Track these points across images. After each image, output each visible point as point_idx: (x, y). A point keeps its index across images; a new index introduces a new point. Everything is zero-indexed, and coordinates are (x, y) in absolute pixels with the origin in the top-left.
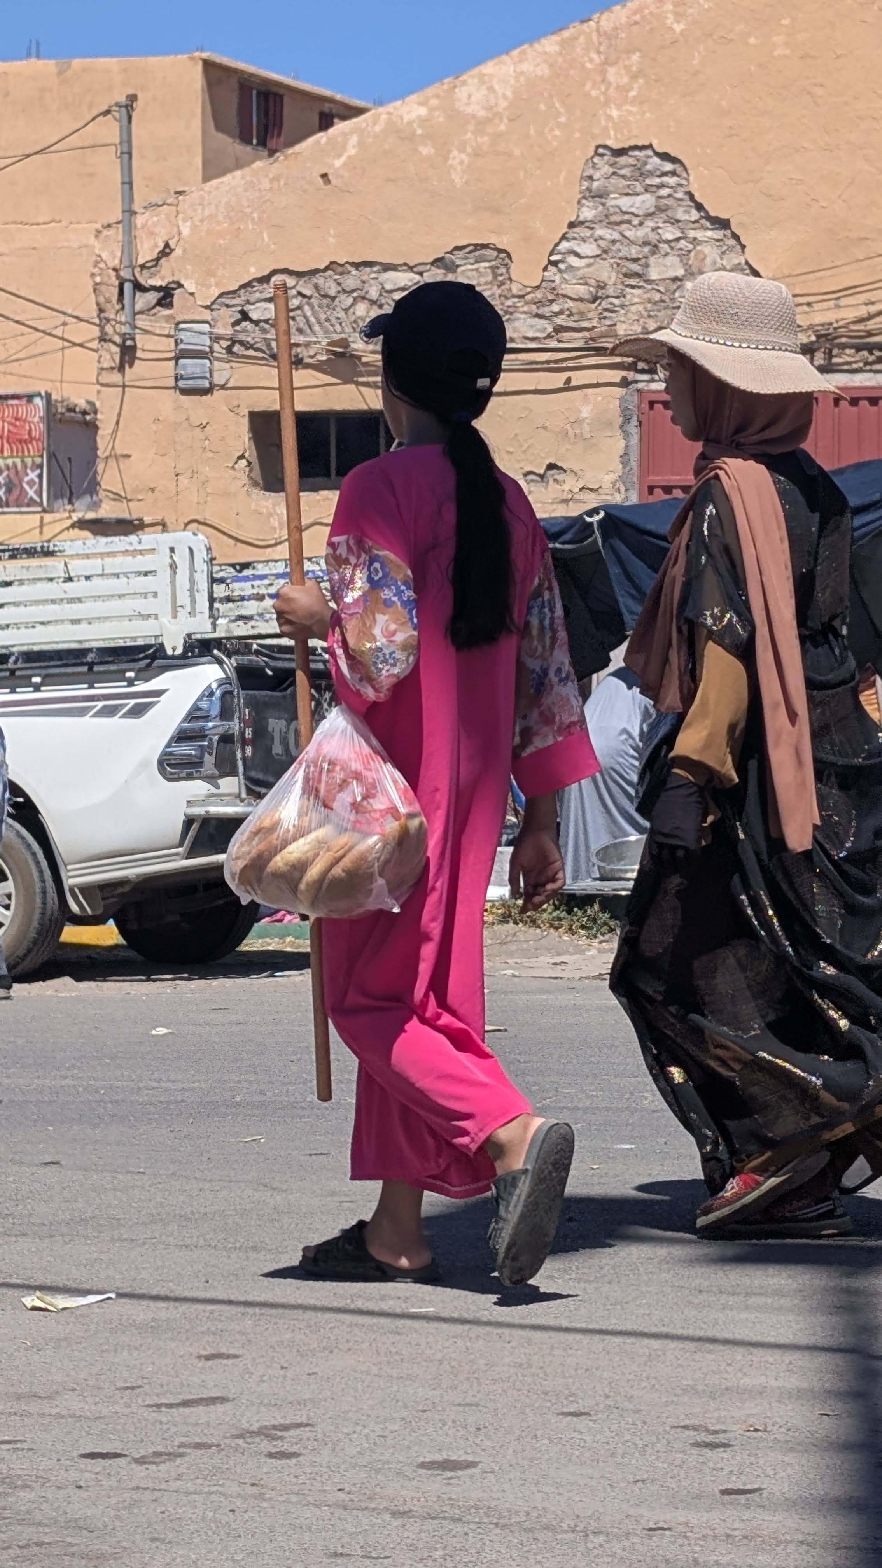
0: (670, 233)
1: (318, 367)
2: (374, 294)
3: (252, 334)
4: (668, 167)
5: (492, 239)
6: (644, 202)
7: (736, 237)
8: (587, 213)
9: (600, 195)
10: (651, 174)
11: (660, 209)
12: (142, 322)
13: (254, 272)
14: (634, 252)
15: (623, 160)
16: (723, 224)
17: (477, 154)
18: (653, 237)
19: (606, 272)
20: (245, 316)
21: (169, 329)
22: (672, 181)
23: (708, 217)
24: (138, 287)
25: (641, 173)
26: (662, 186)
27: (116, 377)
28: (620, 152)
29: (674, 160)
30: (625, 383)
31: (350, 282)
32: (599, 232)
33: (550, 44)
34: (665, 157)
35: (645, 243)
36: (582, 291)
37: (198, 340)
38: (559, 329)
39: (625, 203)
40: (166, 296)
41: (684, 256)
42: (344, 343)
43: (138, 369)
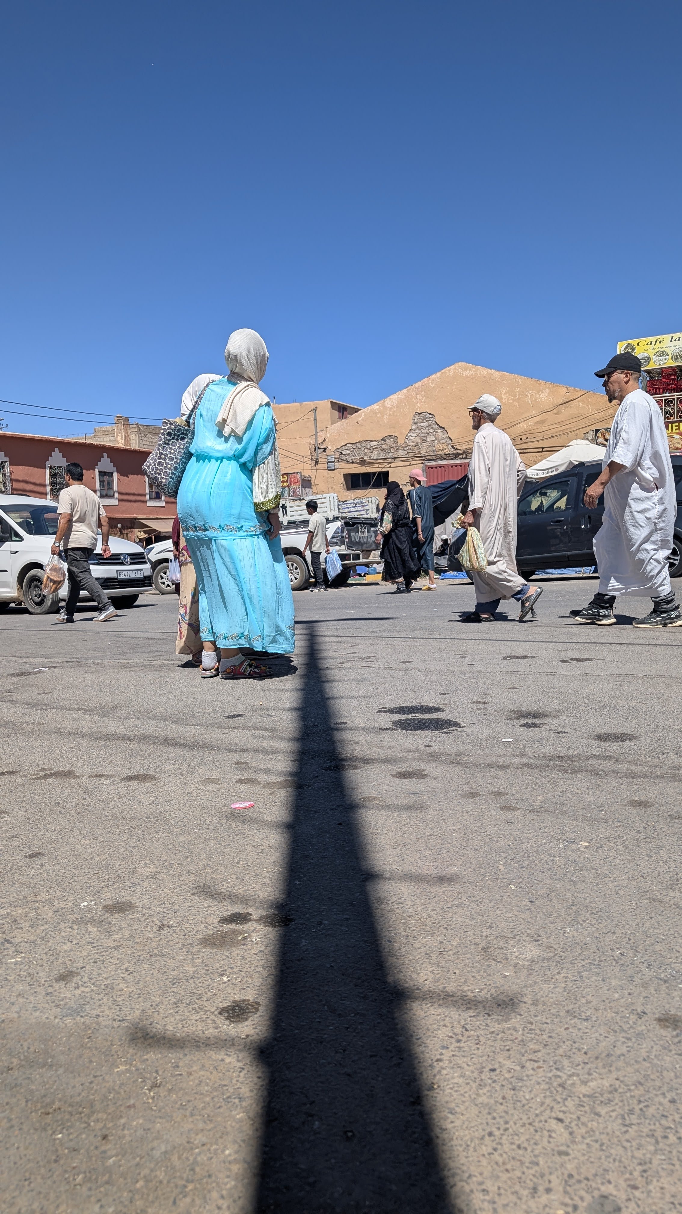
0: (431, 431)
1: (357, 463)
2: (369, 447)
3: (343, 457)
4: (431, 416)
5: (393, 434)
6: (426, 424)
7: (446, 431)
8: (414, 427)
9: (416, 423)
10: (427, 418)
11: (429, 426)
12: (320, 456)
13: (343, 444)
14: (424, 435)
15: (421, 415)
16: (443, 428)
17: (390, 415)
19: (419, 440)
20: (341, 453)
21: (326, 457)
22: (432, 419)
23: (440, 427)
24: (319, 448)
25: (425, 418)
26: (430, 420)
27: (315, 468)
28: (420, 413)
30: (422, 463)
31: (363, 445)
32: (416, 431)
33: (405, 391)
34: (430, 414)
35: (427, 433)
36: (413, 444)
37: (330, 459)
38: (408, 453)
39: (422, 424)
40: (325, 450)
41: (435, 435)
42: (363, 458)
43: (319, 466)
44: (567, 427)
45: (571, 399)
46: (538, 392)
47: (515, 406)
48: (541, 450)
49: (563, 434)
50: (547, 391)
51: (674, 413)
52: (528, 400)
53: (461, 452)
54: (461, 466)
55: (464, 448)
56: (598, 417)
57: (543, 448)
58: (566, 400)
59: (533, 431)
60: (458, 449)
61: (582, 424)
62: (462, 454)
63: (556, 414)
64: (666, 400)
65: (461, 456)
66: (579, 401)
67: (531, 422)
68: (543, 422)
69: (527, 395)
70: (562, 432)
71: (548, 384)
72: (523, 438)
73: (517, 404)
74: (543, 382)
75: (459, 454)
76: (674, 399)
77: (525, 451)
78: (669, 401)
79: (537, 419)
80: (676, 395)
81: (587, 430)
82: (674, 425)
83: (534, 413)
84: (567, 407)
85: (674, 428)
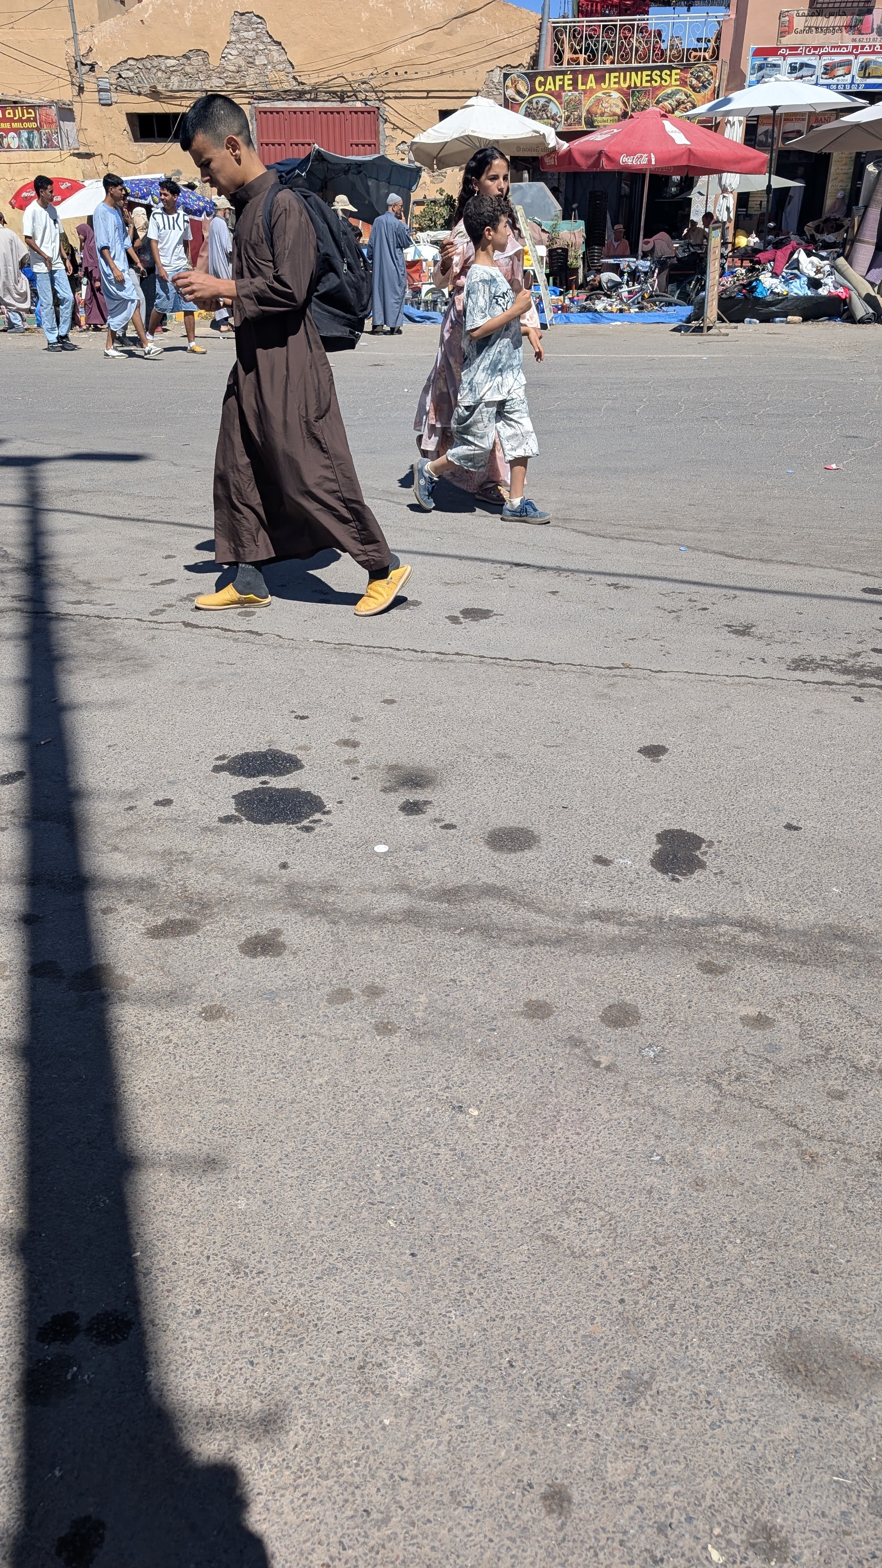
0: (261, 47)
1: (147, 96)
2: (163, 68)
3: (124, 83)
4: (259, 21)
5: (201, 48)
6: (251, 34)
7: (283, 49)
8: (233, 38)
9: (236, 31)
10: (253, 23)
11: (257, 37)
12: (85, 77)
13: (122, 59)
14: (250, 54)
15: (243, 17)
16: (279, 44)
17: (194, 13)
18: (256, 48)
19: (242, 63)
20: (120, 76)
21: (94, 80)
22: (261, 26)
23: (274, 41)
24: (83, 64)
25: (250, 23)
26: (258, 28)
27: (78, 99)
28: (243, 14)
29: (261, 18)
30: (250, 104)
31: (155, 64)
32: (238, 46)
34: (258, 16)
35: (254, 51)
36: (233, 68)
37: (104, 85)
38: (227, 83)
39: (245, 34)
40: (92, 67)
41: (266, 55)
42: (155, 87)
43: (86, 95)
44: (463, 57)
45: (471, 9)
47: (388, 14)
48: (425, 94)
49: (458, 70)
51: (614, 49)
52: (407, 5)
53: (307, 88)
54: (308, 113)
55: (313, 81)
56: (509, 46)
57: (428, 92)
58: (463, 11)
59: (415, 62)
60: (303, 84)
61: (485, 55)
62: (310, 92)
63: (449, 34)
64: (604, 26)
65: (308, 96)
66: (481, 15)
68: (427, 47)
70: (455, 67)
72: (401, 71)
73: (390, 10)
75: (304, 92)
76: (615, 26)
77: (403, 94)
78: (609, 30)
79: (420, 41)
80: (618, 20)
81: (492, 65)
82: (613, 75)
83: (416, 29)
84: (464, 23)
85: (613, 80)
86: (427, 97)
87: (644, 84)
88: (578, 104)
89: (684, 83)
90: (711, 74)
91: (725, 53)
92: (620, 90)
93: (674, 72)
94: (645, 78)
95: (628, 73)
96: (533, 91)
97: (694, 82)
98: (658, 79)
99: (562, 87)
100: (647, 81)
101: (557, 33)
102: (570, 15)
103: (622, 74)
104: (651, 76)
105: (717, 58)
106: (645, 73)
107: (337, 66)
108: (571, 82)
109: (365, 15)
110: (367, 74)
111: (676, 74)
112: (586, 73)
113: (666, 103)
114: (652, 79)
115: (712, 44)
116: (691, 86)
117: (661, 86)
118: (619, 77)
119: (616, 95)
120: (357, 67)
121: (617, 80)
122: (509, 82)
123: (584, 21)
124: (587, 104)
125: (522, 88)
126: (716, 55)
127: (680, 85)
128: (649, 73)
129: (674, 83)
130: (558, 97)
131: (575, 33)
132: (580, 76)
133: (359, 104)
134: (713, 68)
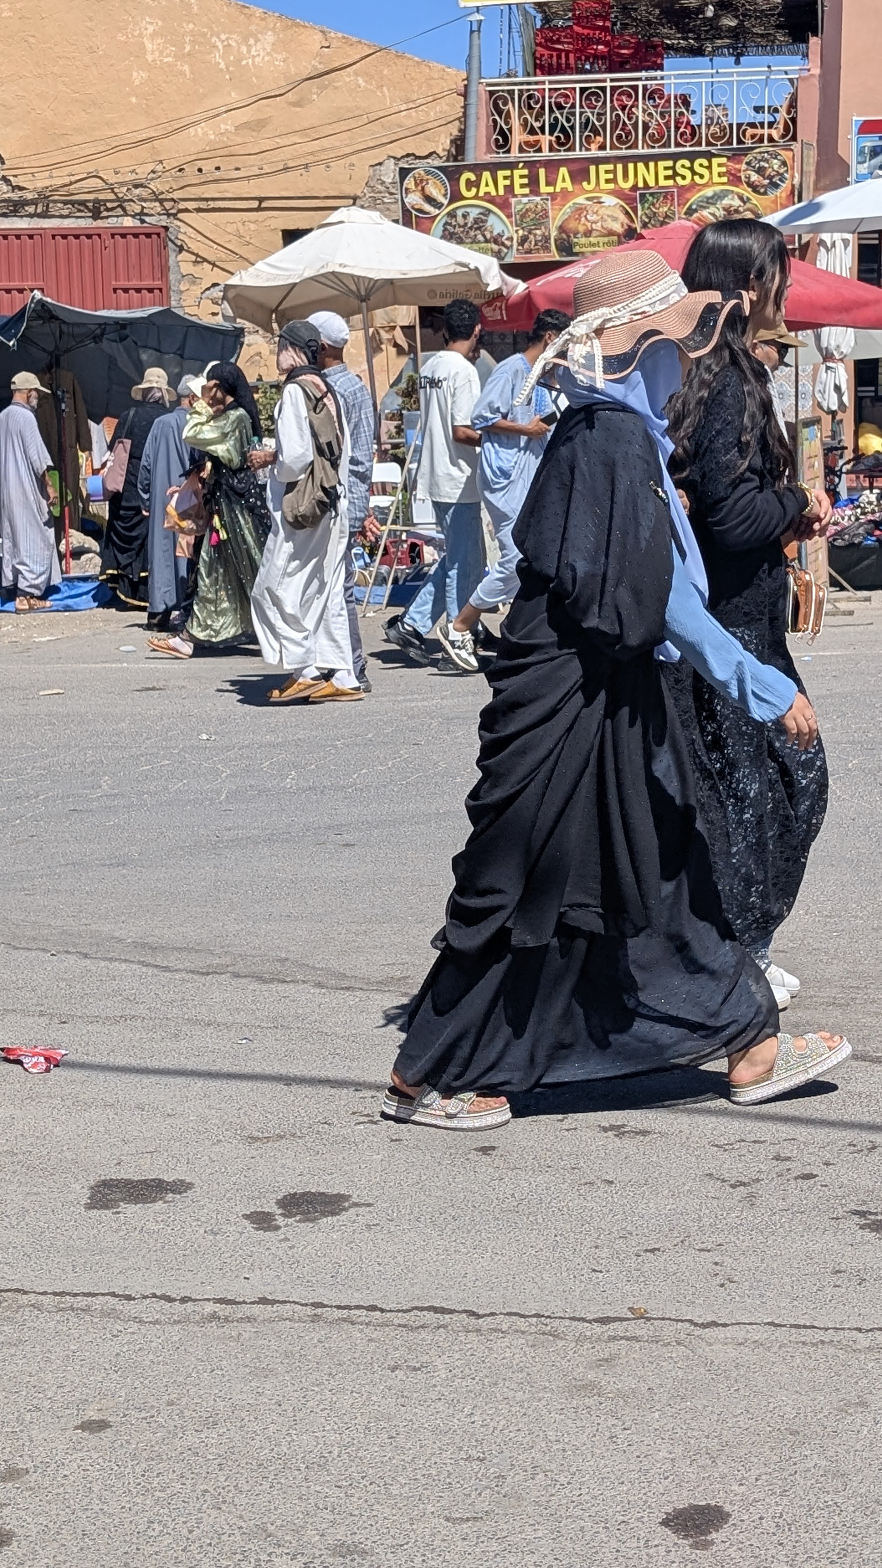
44: (325, 143)
45: (336, 65)
46: (245, 40)
47: (182, 73)
48: (255, 204)
49: (317, 163)
50: (270, 37)
51: (604, 127)
52: (217, 58)
53: (29, 196)
54: (31, 237)
55: (40, 185)
56: (409, 123)
57: (261, 200)
58: (322, 68)
59: (233, 150)
60: (21, 189)
61: (365, 138)
62: (34, 202)
63: (297, 104)
64: (583, 90)
65: (31, 209)
66: (356, 74)
67: (226, 124)
68: (259, 125)
69: (215, 46)
70: (311, 159)
71: (272, 19)
72: (207, 166)
73: (186, 68)
74: (258, 12)
75: (25, 203)
76: (603, 89)
77: (212, 204)
78: (590, 95)
79: (242, 116)
80: (608, 80)
81: (380, 155)
82: (603, 168)
83: (234, 97)
84: (325, 87)
85: (603, 176)
86: (259, 209)
87: (662, 182)
88: (542, 218)
89: (735, 179)
90: (784, 163)
91: (808, 129)
92: (618, 193)
93: (715, 161)
94: (662, 173)
95: (631, 166)
96: (456, 196)
97: (754, 177)
98: (688, 174)
99: (509, 189)
100: (667, 178)
101: (497, 101)
102: (520, 73)
103: (620, 167)
104: (673, 168)
105: (794, 138)
106: (662, 164)
107: (87, 158)
108: (526, 181)
109: (138, 76)
110: (143, 172)
111: (720, 165)
112: (552, 166)
113: (705, 213)
114: (676, 174)
115: (782, 116)
116: (750, 184)
117: (693, 186)
118: (614, 172)
119: (611, 201)
120: (124, 160)
121: (611, 176)
122: (409, 182)
123: (547, 82)
124: (557, 217)
125: (435, 191)
126: (791, 132)
127: (729, 183)
128: (670, 163)
129: (716, 179)
130: (504, 205)
131: (529, 101)
132: (542, 172)
133: (128, 222)
134: (786, 155)
